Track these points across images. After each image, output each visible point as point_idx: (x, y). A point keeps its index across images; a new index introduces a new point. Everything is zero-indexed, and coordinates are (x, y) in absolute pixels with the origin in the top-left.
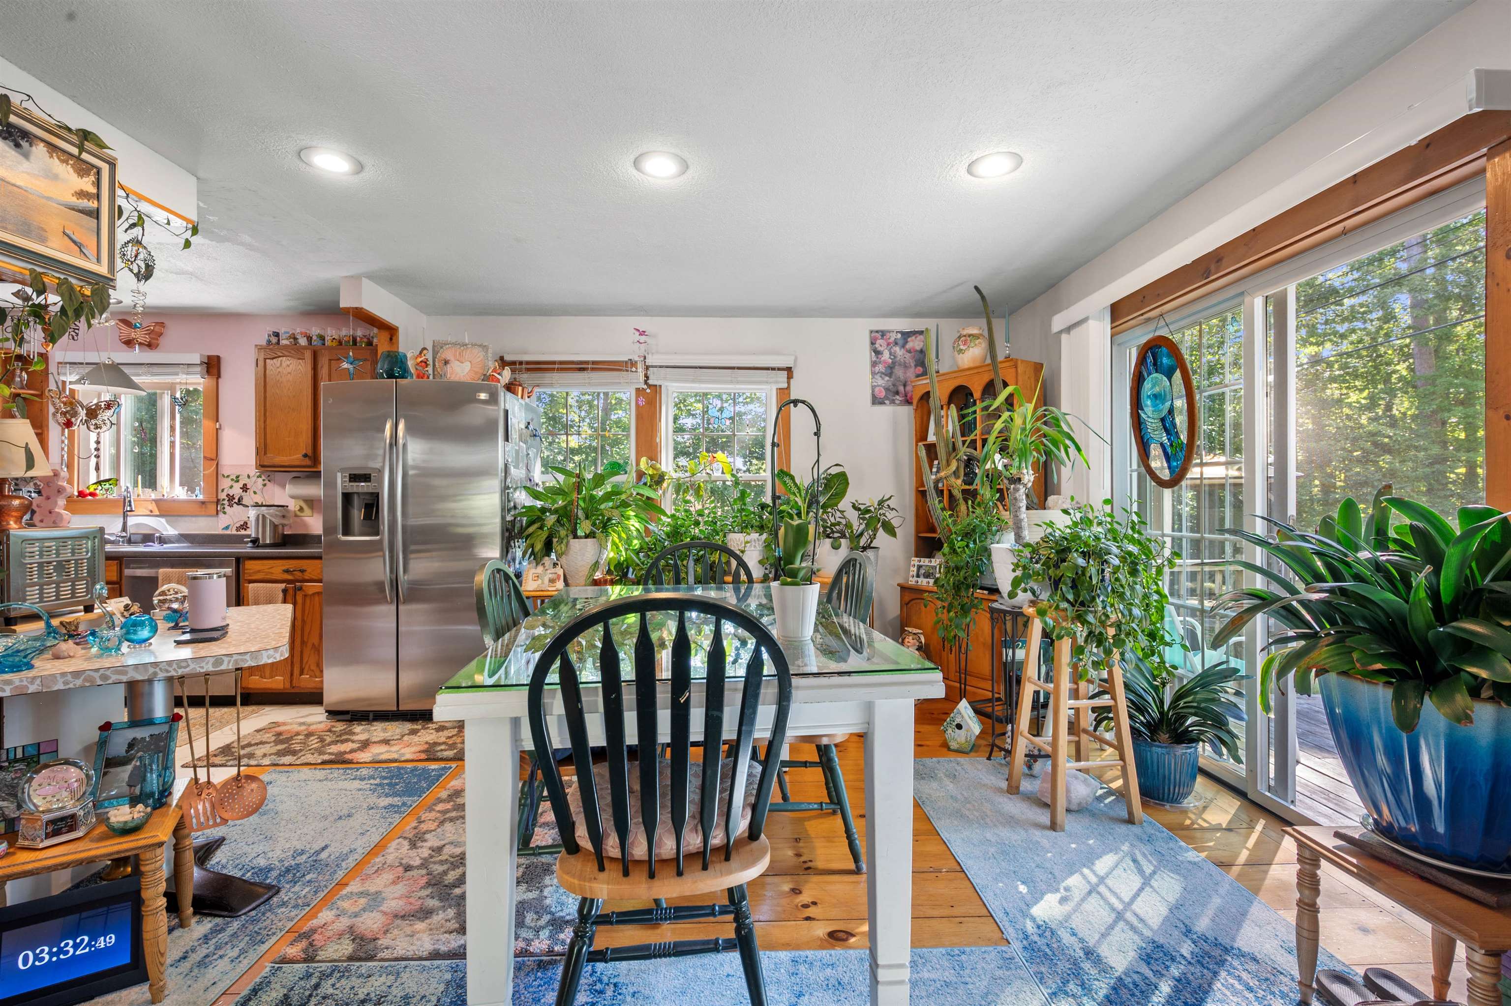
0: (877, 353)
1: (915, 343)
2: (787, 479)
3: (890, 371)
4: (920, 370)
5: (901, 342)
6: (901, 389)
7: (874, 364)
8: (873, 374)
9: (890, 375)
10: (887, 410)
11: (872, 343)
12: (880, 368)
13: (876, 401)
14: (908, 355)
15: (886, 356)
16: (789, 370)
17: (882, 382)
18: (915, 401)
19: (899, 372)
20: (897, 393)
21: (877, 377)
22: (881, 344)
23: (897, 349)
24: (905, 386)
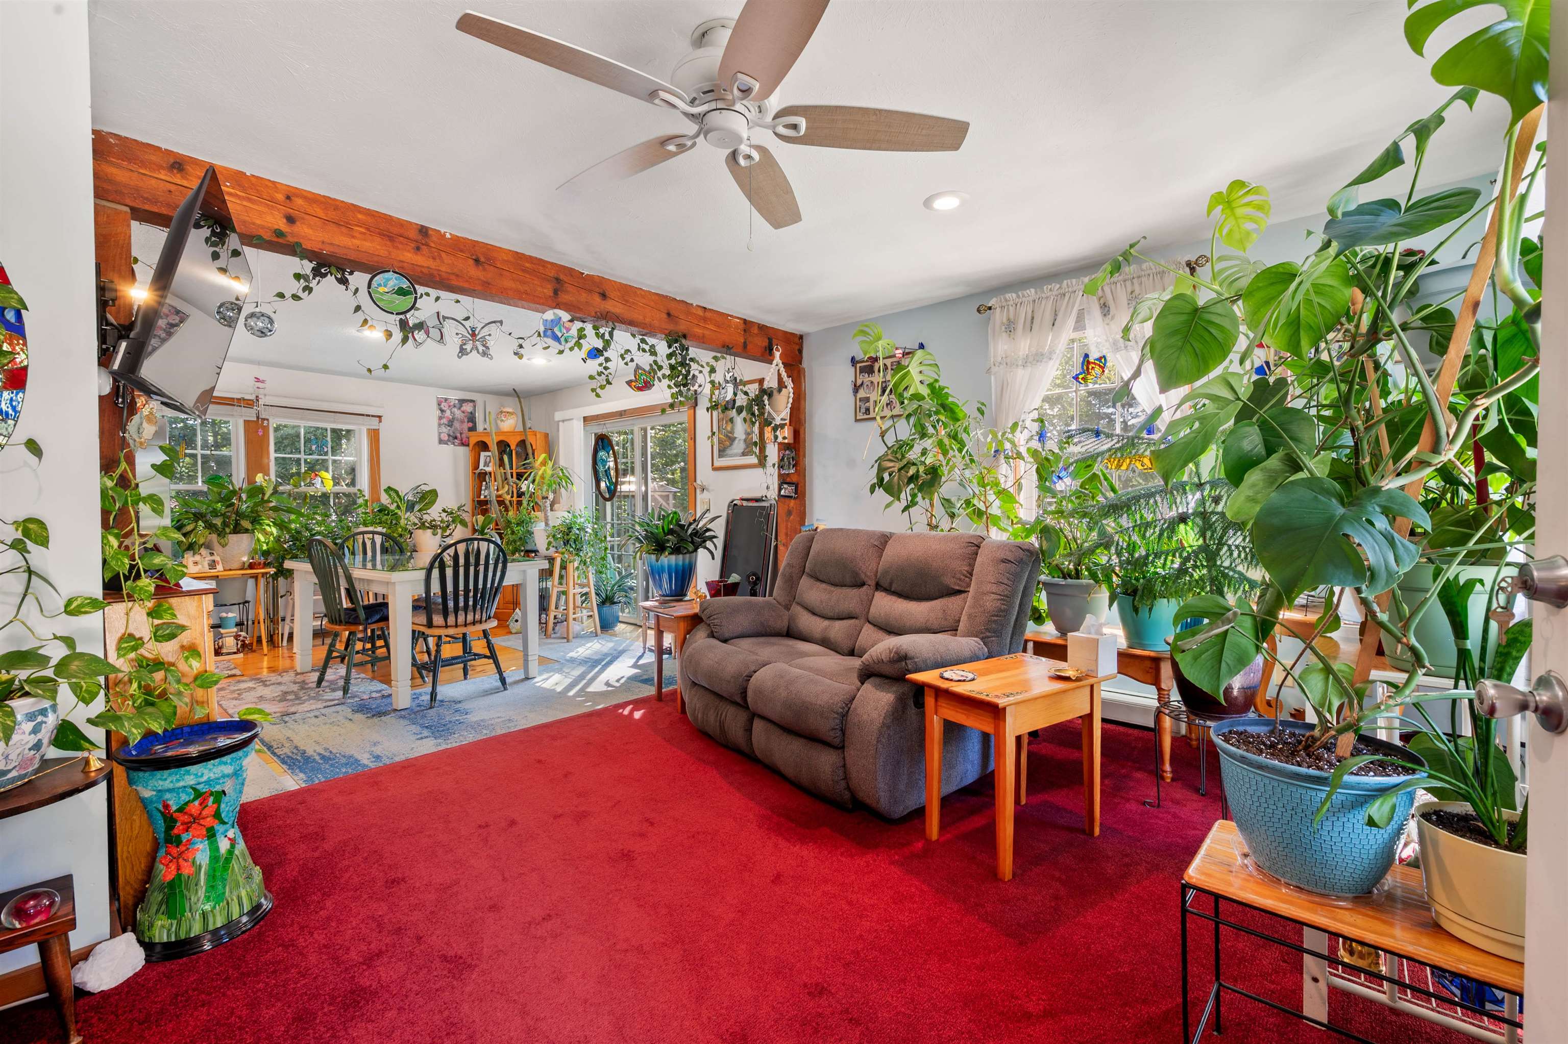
0: (442, 411)
1: (468, 408)
2: (392, 493)
3: (450, 423)
4: (471, 425)
5: (458, 406)
6: (458, 435)
7: (440, 418)
8: (440, 425)
9: (450, 426)
10: (449, 448)
11: (439, 405)
12: (444, 421)
13: (441, 441)
14: (462, 415)
15: (448, 413)
16: (380, 417)
17: (445, 430)
18: (471, 445)
19: (457, 424)
20: (456, 438)
21: (443, 427)
22: (444, 406)
23: (455, 410)
24: (461, 434)
